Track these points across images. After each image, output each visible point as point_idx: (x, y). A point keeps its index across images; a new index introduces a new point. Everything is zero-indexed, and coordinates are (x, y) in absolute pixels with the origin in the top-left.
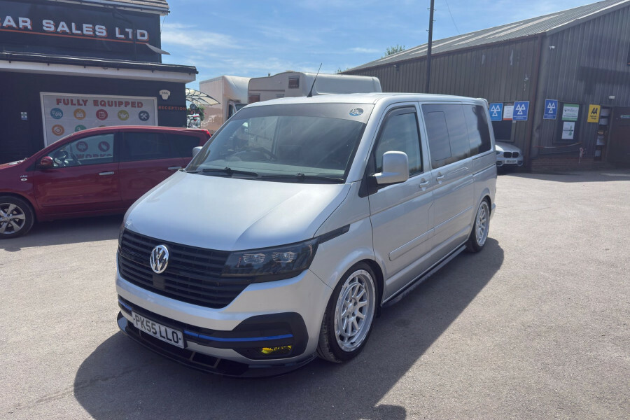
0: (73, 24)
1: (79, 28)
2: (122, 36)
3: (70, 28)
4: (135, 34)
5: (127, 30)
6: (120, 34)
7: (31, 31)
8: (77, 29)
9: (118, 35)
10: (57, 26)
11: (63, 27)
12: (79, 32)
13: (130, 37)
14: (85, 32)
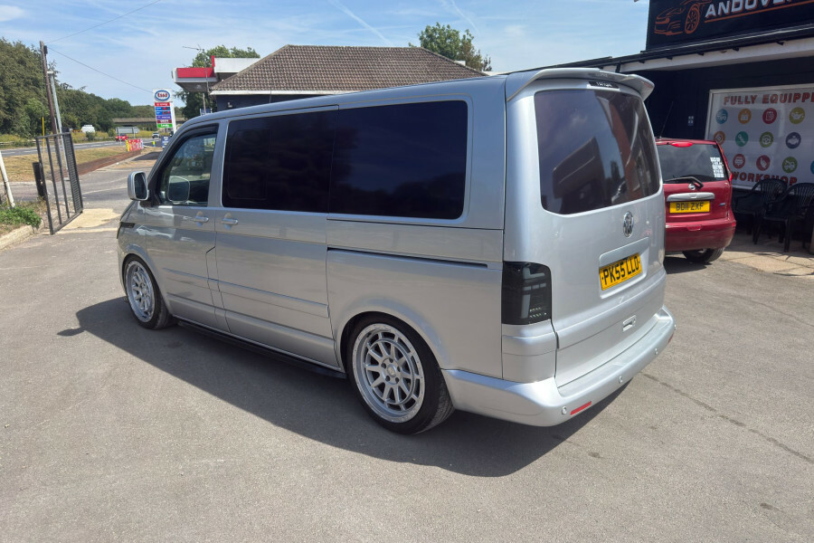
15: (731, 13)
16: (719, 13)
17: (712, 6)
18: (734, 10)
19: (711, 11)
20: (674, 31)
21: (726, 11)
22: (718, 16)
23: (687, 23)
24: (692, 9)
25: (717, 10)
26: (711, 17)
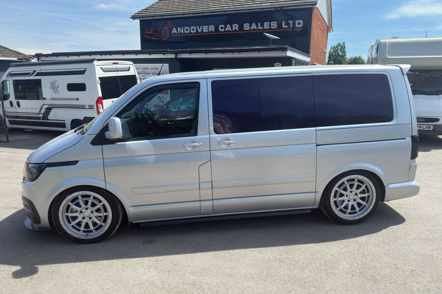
0: (259, 24)
1: (262, 25)
2: (286, 27)
3: (257, 26)
4: (294, 24)
5: (289, 22)
6: (285, 25)
7: (239, 31)
8: (261, 26)
9: (284, 26)
10: (250, 27)
11: (254, 26)
12: (262, 28)
13: (291, 26)
14: (265, 28)
15: (184, 33)
16: (179, 32)
17: (174, 29)
18: (185, 32)
19: (174, 31)
20: (156, 37)
21: (182, 32)
22: (178, 34)
23: (163, 35)
24: (164, 28)
25: (177, 31)
26: (175, 33)
